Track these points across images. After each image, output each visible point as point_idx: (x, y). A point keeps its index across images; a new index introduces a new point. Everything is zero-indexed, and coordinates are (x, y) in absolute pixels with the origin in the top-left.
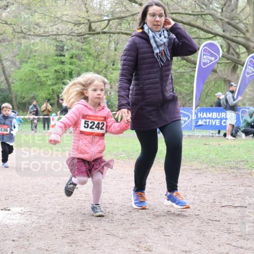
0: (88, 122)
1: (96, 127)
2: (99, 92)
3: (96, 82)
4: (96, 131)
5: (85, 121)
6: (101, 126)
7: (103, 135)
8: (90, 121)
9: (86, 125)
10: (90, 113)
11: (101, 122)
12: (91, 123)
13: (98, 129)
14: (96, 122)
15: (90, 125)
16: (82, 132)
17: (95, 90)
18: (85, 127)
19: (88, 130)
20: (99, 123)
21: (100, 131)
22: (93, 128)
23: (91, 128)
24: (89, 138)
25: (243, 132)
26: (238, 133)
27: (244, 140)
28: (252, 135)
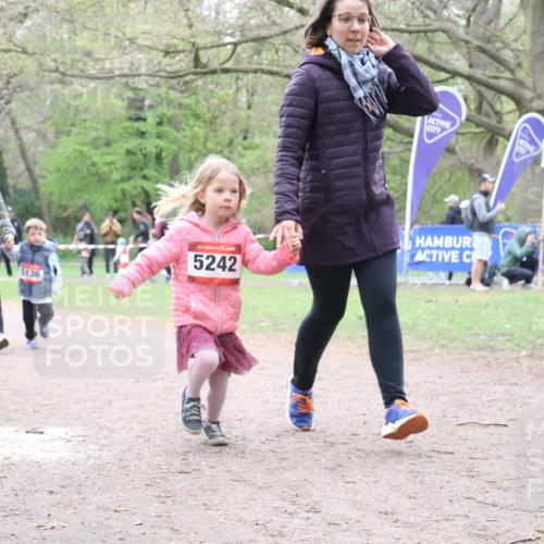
0: (202, 256)
1: (218, 266)
2: (227, 195)
3: (223, 175)
4: (219, 274)
5: (196, 256)
6: (228, 264)
7: (235, 282)
8: (205, 255)
9: (198, 264)
10: (205, 238)
11: (228, 256)
13: (224, 270)
14: (218, 257)
15: (206, 263)
17: (220, 191)
18: (196, 267)
20: (223, 259)
21: (227, 275)
22: (213, 269)
23: (208, 268)
24: (209, 291)
25: (506, 275)
26: (495, 278)
27: (507, 292)
28: (522, 282)
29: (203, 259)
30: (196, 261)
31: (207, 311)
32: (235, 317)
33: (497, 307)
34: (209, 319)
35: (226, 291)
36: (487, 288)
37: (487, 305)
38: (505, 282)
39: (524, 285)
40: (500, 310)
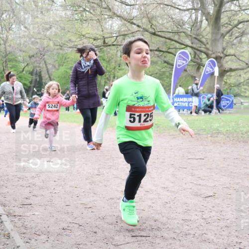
1: (54, 107)
2: (55, 90)
3: (54, 85)
4: (54, 109)
5: (48, 105)
6: (56, 106)
7: (58, 111)
8: (51, 104)
10: (51, 100)
14: (54, 105)
15: (51, 106)
16: (48, 110)
17: (53, 89)
18: (48, 107)
19: (50, 109)
21: (56, 109)
25: (203, 110)
31: (50, 118)
32: (58, 118)
35: (55, 112)
36: (197, 115)
39: (209, 114)
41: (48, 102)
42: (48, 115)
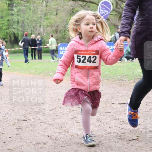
0: (80, 56)
1: (88, 61)
2: (91, 26)
4: (88, 64)
5: (78, 56)
6: (92, 60)
7: (96, 68)
8: (82, 56)
9: (79, 60)
10: (82, 48)
11: (92, 56)
12: (83, 57)
13: (90, 63)
14: (87, 57)
15: (82, 59)
16: (77, 67)
18: (78, 61)
19: (81, 64)
20: (90, 57)
21: (92, 65)
22: (85, 62)
23: (83, 62)
24: (84, 72)
25: (126, 57)
26: (123, 58)
27: (126, 62)
28: (131, 59)
29: (81, 58)
30: (78, 59)
31: (82, 81)
33: (123, 67)
34: (84, 85)
35: (92, 71)
36: (120, 61)
37: (120, 67)
38: (126, 59)
39: (131, 60)
40: (124, 68)
41: (76, 52)
42: (79, 76)
